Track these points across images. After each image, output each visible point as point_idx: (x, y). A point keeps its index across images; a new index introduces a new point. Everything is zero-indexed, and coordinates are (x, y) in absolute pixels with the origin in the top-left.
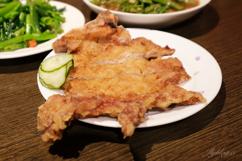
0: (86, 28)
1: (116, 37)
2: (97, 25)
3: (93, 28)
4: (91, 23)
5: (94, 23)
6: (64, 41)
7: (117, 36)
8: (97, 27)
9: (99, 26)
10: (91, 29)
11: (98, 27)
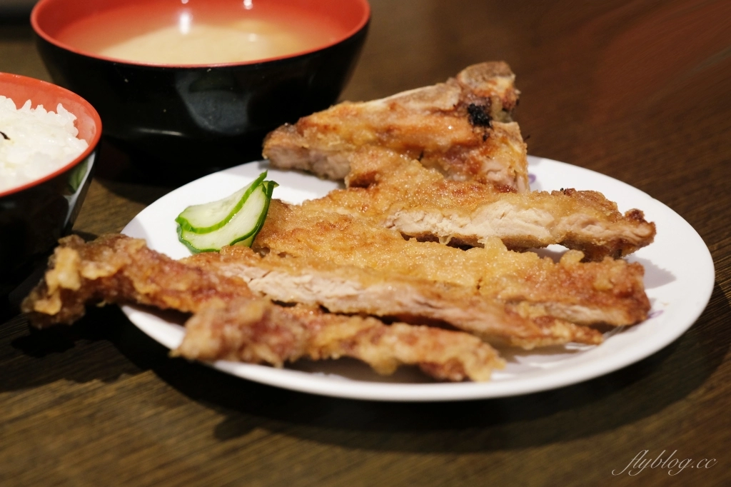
0: (389, 108)
1: (480, 158)
2: (429, 105)
3: (414, 112)
4: (412, 95)
5: (421, 98)
6: (302, 135)
7: (482, 154)
8: (425, 110)
9: (434, 111)
10: (404, 114)
11: (428, 112)
